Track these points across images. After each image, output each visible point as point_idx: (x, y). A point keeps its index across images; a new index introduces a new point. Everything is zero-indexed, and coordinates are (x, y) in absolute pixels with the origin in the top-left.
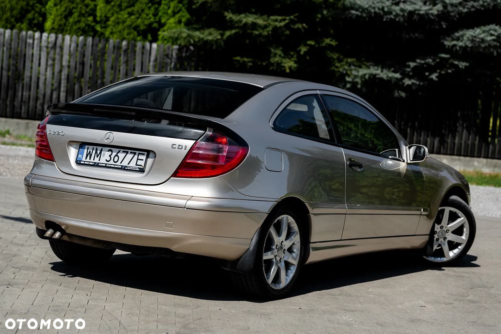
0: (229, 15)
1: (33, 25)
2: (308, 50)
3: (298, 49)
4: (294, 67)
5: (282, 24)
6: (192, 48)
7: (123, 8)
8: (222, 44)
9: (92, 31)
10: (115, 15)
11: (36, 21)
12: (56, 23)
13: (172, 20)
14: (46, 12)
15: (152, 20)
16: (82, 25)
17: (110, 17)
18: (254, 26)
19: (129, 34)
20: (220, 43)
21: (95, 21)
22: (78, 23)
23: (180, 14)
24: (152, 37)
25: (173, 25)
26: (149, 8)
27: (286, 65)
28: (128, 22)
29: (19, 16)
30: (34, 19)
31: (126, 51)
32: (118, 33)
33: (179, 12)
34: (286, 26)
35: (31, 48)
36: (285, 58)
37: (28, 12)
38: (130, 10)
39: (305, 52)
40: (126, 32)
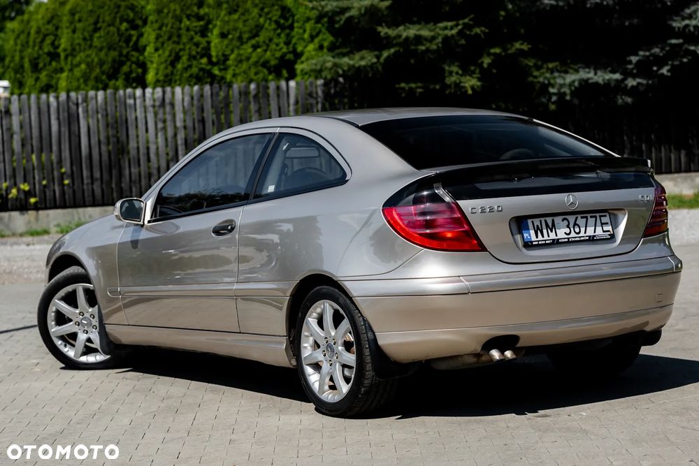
0: (383, 30)
1: (131, 81)
2: (493, 60)
3: (480, 61)
4: (478, 86)
5: (454, 32)
6: (341, 80)
7: (245, 40)
8: (380, 68)
9: (208, 77)
10: (236, 52)
11: (134, 75)
12: (160, 73)
13: (311, 47)
14: (146, 60)
15: (285, 50)
16: (195, 70)
17: (229, 55)
18: (419, 39)
19: (256, 74)
20: (377, 68)
21: (210, 62)
22: (189, 69)
23: (320, 37)
24: (288, 72)
25: (313, 53)
26: (279, 35)
27: (467, 85)
28: (254, 59)
29: (111, 71)
30: (131, 72)
31: (256, 96)
32: (242, 74)
33: (317, 35)
34: (460, 33)
35: (133, 110)
36: (465, 76)
37: (122, 64)
38: (253, 42)
39: (489, 64)
40: (253, 70)
